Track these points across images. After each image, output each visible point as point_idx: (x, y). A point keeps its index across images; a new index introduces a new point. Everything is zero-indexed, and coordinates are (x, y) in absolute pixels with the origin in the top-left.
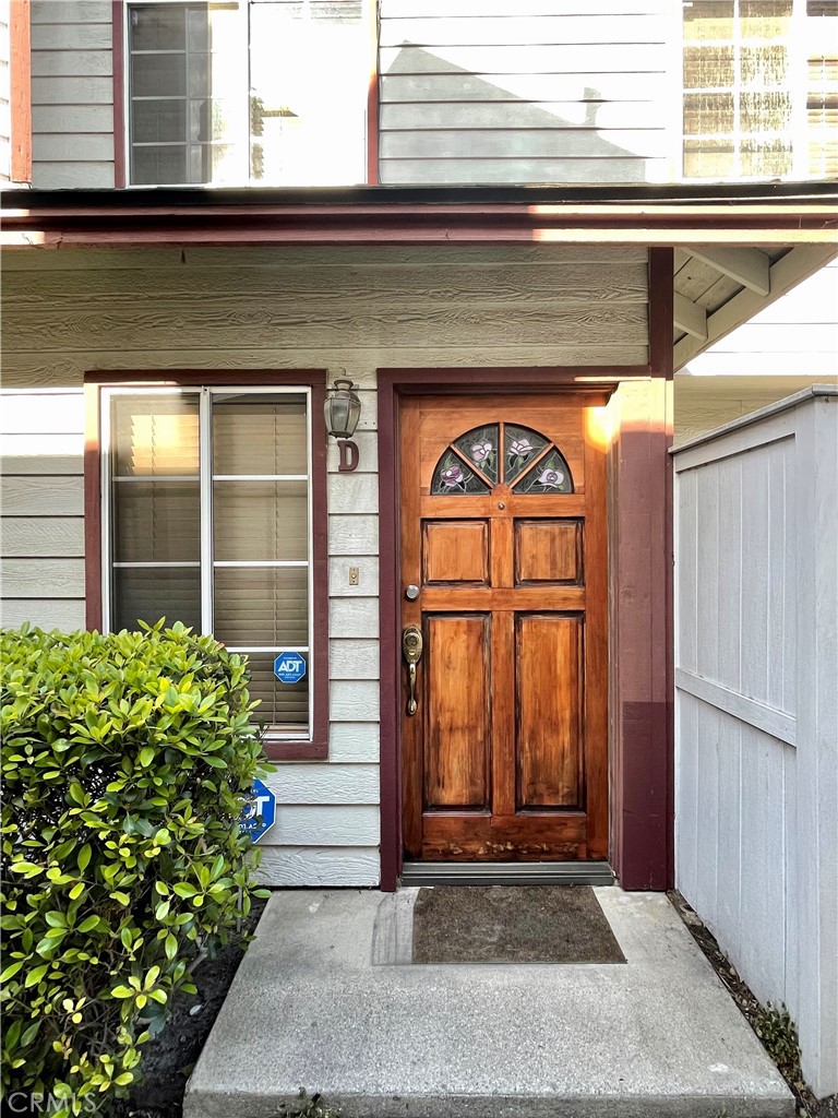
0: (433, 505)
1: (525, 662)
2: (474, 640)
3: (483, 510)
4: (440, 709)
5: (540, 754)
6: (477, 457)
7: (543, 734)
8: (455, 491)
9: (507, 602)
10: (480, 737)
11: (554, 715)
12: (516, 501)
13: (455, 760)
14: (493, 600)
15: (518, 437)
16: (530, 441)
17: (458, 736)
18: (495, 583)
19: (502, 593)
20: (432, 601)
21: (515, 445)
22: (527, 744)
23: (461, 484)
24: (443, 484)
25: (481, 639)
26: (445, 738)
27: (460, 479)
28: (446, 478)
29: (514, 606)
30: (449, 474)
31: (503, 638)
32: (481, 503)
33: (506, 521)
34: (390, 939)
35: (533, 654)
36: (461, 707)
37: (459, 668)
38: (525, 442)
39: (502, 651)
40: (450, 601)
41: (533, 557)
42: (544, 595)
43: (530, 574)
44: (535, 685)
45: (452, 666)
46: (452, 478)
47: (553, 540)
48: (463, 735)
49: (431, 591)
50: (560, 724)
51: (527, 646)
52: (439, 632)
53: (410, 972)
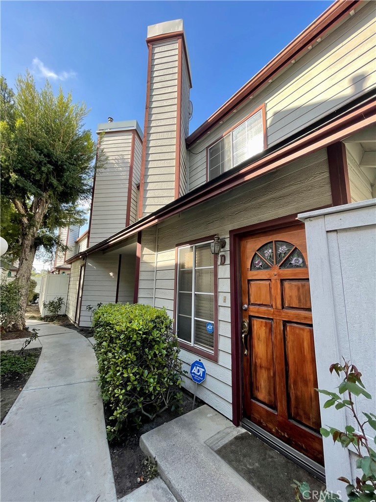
0: (252, 274)
1: (289, 345)
2: (268, 330)
3: (268, 276)
4: (256, 357)
5: (299, 394)
6: (266, 255)
7: (300, 384)
8: (259, 269)
9: (280, 315)
10: (272, 374)
11: (305, 376)
12: (281, 272)
13: (263, 381)
14: (274, 314)
15: (282, 246)
16: (286, 246)
17: (263, 371)
18: (274, 307)
19: (277, 311)
20: (252, 312)
21: (280, 248)
22: (292, 386)
23: (261, 266)
24: (255, 266)
25: (271, 330)
26: (258, 369)
27: (260, 264)
28: (256, 264)
29: (282, 318)
30: (257, 262)
31: (279, 332)
32: (267, 273)
33: (277, 281)
34: (218, 439)
35: (293, 342)
36: (264, 358)
37: (262, 341)
38: (285, 247)
39: (278, 337)
40: (258, 312)
41: (290, 297)
42: (295, 314)
43: (289, 304)
44: (294, 358)
45: (260, 339)
46: (258, 264)
47: (299, 289)
48: (265, 370)
49: (251, 307)
50: (308, 382)
51: (290, 337)
52: (255, 324)
53: (211, 453)
